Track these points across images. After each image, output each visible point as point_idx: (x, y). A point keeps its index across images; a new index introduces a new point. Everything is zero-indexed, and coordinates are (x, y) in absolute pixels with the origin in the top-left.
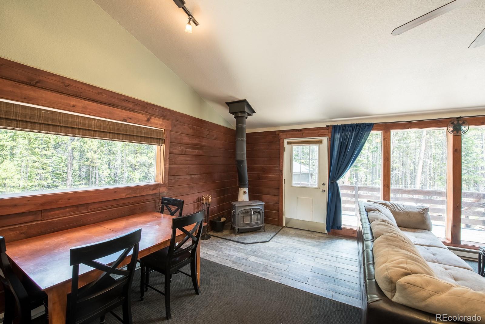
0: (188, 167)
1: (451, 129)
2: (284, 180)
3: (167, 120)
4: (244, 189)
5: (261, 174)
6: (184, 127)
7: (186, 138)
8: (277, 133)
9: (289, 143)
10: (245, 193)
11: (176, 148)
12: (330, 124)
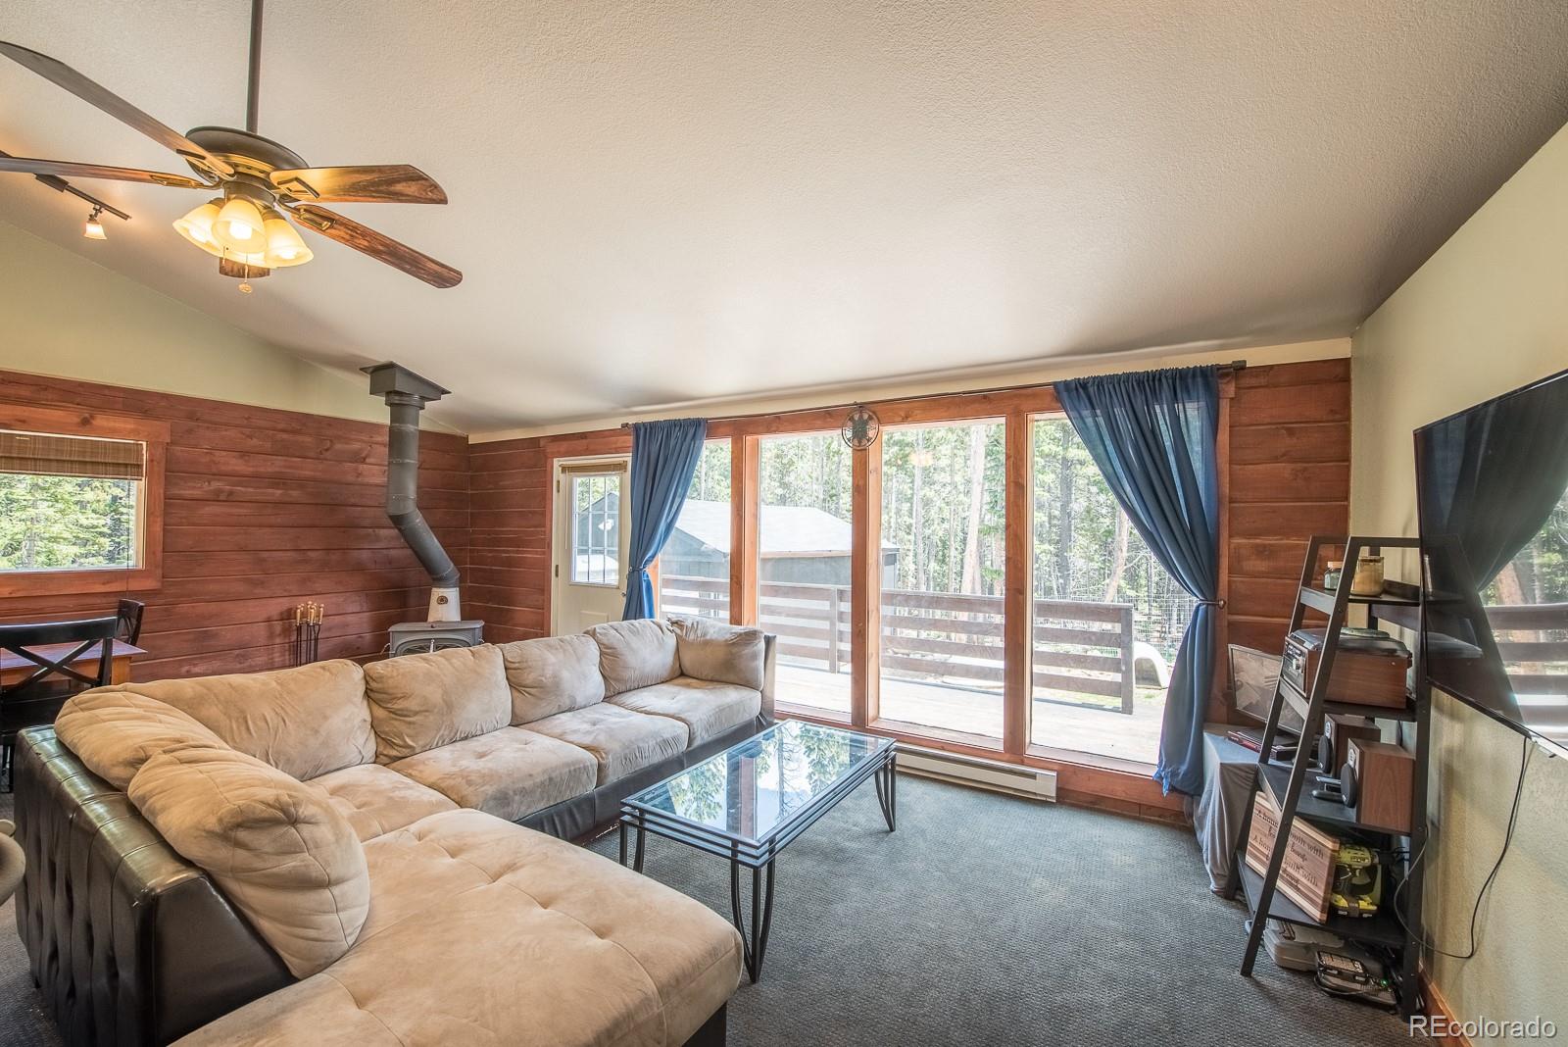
0: (242, 531)
1: (849, 434)
2: (557, 566)
3: (157, 418)
4: (442, 590)
5: (513, 552)
6: (224, 433)
7: (234, 461)
8: (542, 443)
9: (564, 469)
10: (443, 600)
11: (189, 484)
12: (632, 420)
